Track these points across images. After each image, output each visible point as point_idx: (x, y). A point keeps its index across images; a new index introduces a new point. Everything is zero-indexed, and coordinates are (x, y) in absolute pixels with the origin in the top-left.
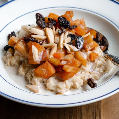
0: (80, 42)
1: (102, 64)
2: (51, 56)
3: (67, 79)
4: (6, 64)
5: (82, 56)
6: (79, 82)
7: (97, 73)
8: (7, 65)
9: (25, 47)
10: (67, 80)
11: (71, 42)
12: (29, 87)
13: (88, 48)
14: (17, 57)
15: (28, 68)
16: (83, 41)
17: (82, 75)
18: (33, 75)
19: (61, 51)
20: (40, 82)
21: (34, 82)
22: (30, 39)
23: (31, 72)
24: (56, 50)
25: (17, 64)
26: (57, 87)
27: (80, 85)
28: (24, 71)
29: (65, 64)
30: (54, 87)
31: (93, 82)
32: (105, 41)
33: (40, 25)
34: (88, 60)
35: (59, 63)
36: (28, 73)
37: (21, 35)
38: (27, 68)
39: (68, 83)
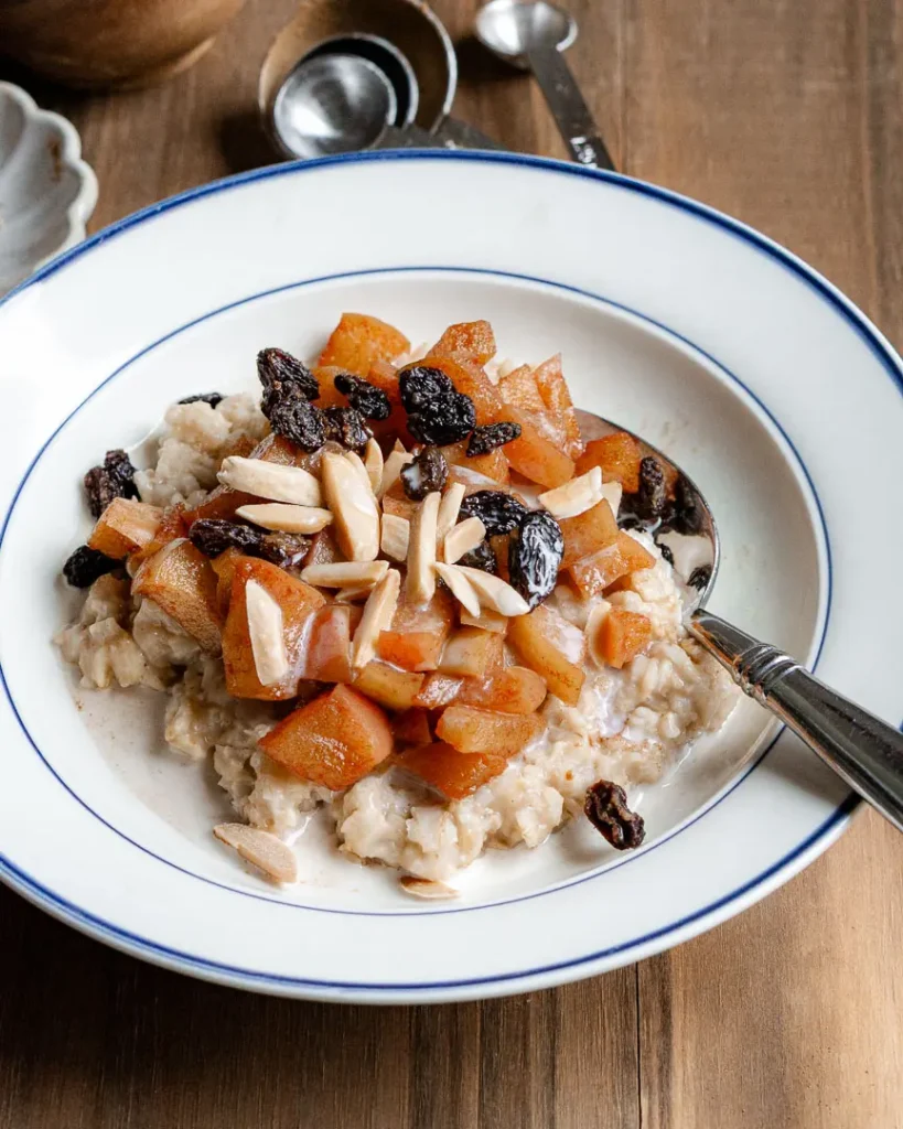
0: (539, 550)
1: (678, 683)
2: (366, 656)
3: (466, 792)
4: (83, 681)
5: (555, 641)
6: (536, 812)
7: (645, 744)
8: (89, 685)
9: (200, 583)
10: (466, 800)
11: (482, 547)
12: (236, 844)
13: (588, 578)
14: (151, 642)
15: (222, 716)
16: (559, 546)
17: (553, 759)
18: (256, 762)
19: (422, 613)
20: (301, 808)
21: (265, 807)
22: (232, 539)
23: (239, 743)
24: (396, 607)
25: (153, 682)
26: (406, 844)
27: (543, 827)
28: (202, 735)
29: (452, 703)
30: (384, 840)
31: (621, 811)
32: (692, 505)
33: (287, 432)
34: (588, 660)
35: (414, 697)
36: (226, 751)
37: (165, 481)
38: (218, 715)
39: (474, 814)
